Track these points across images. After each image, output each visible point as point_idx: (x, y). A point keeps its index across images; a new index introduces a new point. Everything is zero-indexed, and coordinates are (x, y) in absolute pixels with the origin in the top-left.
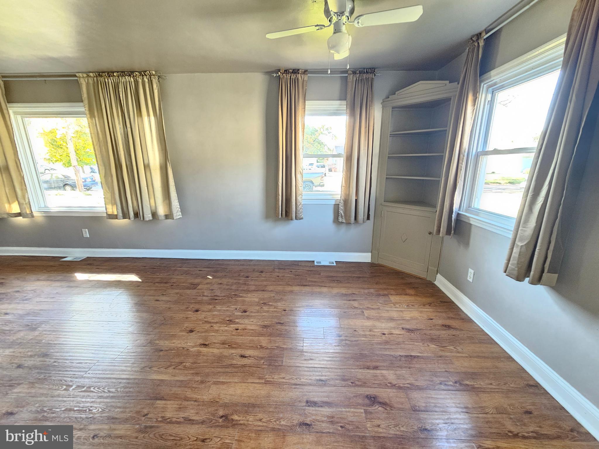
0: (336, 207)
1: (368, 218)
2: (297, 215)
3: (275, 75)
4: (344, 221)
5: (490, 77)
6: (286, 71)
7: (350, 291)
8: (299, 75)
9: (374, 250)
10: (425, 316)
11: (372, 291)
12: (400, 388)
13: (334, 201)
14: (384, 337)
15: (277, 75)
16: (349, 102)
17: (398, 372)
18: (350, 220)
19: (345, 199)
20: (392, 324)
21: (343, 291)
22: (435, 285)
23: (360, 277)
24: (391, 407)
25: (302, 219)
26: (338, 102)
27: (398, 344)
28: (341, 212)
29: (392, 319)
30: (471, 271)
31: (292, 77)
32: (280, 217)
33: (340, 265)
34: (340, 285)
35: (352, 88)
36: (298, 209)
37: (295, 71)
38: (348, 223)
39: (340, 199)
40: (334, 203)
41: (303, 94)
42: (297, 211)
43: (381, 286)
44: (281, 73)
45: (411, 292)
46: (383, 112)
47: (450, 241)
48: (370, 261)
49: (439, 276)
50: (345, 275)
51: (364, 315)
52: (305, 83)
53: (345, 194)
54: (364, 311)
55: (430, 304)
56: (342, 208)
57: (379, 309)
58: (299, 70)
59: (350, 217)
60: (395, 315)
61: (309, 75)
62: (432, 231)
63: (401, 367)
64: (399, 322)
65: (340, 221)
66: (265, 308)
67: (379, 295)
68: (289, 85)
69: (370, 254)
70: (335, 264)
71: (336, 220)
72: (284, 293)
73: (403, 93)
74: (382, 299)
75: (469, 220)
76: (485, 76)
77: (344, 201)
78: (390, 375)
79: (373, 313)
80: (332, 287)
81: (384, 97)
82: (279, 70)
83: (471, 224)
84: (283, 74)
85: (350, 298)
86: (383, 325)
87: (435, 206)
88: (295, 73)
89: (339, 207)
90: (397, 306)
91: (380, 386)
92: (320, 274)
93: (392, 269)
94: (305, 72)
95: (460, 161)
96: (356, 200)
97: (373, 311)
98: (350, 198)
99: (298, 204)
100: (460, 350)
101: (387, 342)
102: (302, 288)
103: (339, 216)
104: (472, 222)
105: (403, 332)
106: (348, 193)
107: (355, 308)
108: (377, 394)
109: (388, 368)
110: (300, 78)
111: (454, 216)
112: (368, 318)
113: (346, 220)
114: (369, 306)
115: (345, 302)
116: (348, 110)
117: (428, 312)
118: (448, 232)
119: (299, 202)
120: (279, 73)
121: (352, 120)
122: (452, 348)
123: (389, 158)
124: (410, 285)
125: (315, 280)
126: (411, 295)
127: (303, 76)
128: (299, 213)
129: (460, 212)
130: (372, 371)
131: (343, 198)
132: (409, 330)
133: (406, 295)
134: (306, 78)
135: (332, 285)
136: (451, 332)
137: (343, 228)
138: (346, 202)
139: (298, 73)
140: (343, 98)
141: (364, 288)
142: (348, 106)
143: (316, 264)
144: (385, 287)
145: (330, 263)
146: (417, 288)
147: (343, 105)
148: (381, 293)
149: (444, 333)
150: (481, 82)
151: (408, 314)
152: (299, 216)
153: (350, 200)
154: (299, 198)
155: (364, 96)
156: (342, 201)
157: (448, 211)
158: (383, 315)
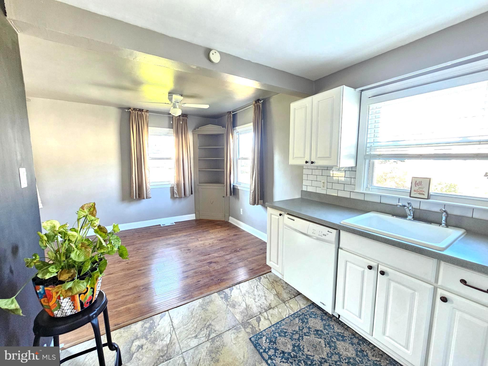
0: (172, 189)
1: (192, 193)
2: (147, 195)
3: (127, 110)
4: (178, 196)
5: (236, 129)
6: (134, 109)
7: (188, 233)
8: (143, 112)
9: (196, 211)
10: (226, 234)
11: (200, 231)
12: (220, 257)
13: (170, 185)
14: (210, 245)
15: (129, 111)
16: (175, 130)
17: (218, 253)
18: (182, 195)
19: (177, 183)
20: (213, 240)
21: (185, 234)
22: (229, 222)
23: (191, 227)
24: (218, 262)
25: (150, 198)
26: (168, 129)
27: (217, 245)
28: (176, 191)
29: (212, 238)
30: (241, 210)
31: (139, 113)
32: (135, 198)
33: (177, 224)
34: (181, 232)
35: (176, 123)
36: (148, 192)
37: (141, 110)
38: (180, 197)
39: (174, 183)
40: (170, 187)
41: (146, 123)
42: (147, 193)
43: (204, 228)
44: (131, 110)
45: (219, 227)
46: (193, 136)
47: (232, 198)
48: (195, 219)
49: (230, 218)
50: (183, 227)
51: (199, 240)
52: (147, 117)
53: (177, 180)
54: (199, 239)
55: (228, 230)
56: (175, 189)
57: (205, 236)
58: (143, 110)
59: (181, 193)
60: (213, 237)
61: (149, 113)
62: (224, 196)
63: (219, 251)
64: (215, 239)
65: (175, 197)
66: (140, 251)
67: (204, 231)
68: (137, 117)
69: (194, 215)
70: (174, 224)
71: (173, 196)
72: (149, 242)
73: (203, 128)
74: (205, 233)
75: (238, 187)
76: (235, 128)
77: (176, 184)
78: (216, 255)
79: (202, 238)
80: (177, 234)
81: (193, 129)
82: (130, 108)
83: (238, 189)
84: (132, 110)
85: (189, 236)
86: (209, 241)
87: (224, 184)
88: (141, 111)
89: (174, 189)
90: (214, 233)
91: (212, 258)
92: (167, 230)
93: (208, 220)
94: (147, 111)
95: (231, 162)
96: (184, 183)
97: (203, 238)
98: (180, 183)
99: (148, 188)
100: (240, 240)
101: (212, 246)
102: (159, 238)
103: (174, 194)
104: (239, 188)
105: (218, 241)
106: (178, 179)
107: (193, 239)
108: (212, 261)
109: (214, 253)
110: (144, 114)
111: (232, 186)
112: (201, 241)
113: (179, 195)
114: (200, 236)
115: (187, 238)
116: (174, 134)
117: (228, 232)
118: (231, 195)
119: (148, 187)
120: (130, 110)
121: (177, 140)
122: (238, 241)
123: (199, 160)
124: (218, 225)
125: (166, 233)
126: (219, 228)
127: (146, 113)
128: (149, 194)
129: (234, 185)
130: (208, 256)
131: (176, 183)
132: (220, 240)
133: (217, 228)
134: (148, 114)
135: (177, 233)
136: (237, 236)
137: (177, 201)
138: (178, 185)
139: (143, 111)
140: (171, 127)
141: (195, 231)
142: (174, 132)
143: (162, 226)
144: (206, 228)
145: (172, 224)
146: (221, 225)
147: (171, 131)
148: (205, 230)
149: (235, 237)
150: (233, 130)
151: (219, 235)
152: (148, 196)
153: (180, 184)
154: (148, 185)
155: (183, 126)
156: (175, 185)
157: (229, 184)
158: (208, 238)
